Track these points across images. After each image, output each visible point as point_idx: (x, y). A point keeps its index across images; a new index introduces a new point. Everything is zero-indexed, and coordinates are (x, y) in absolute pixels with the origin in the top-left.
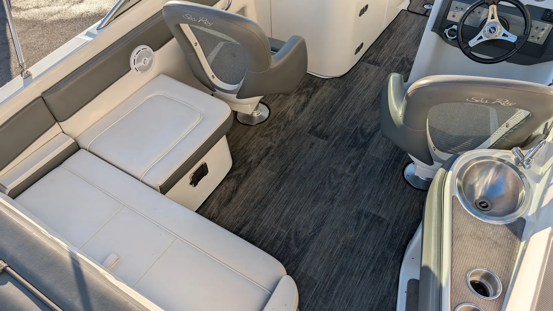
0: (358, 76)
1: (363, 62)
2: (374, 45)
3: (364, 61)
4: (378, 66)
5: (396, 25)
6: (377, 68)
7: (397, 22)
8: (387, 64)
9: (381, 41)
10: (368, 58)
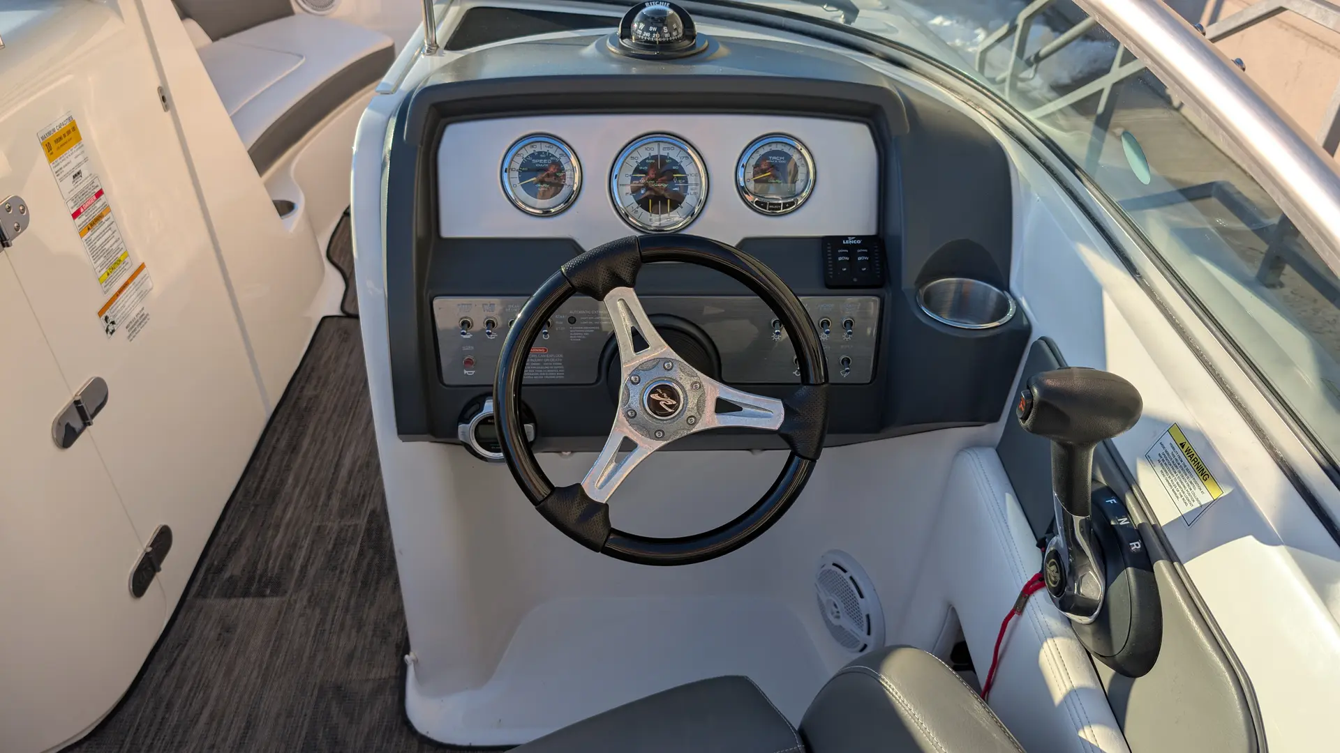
0: (186, 689)
1: (199, 602)
2: (239, 496)
3: (202, 594)
4: (272, 595)
5: (314, 382)
6: (273, 602)
7: (313, 369)
8: (311, 572)
9: (266, 470)
10: (220, 570)
